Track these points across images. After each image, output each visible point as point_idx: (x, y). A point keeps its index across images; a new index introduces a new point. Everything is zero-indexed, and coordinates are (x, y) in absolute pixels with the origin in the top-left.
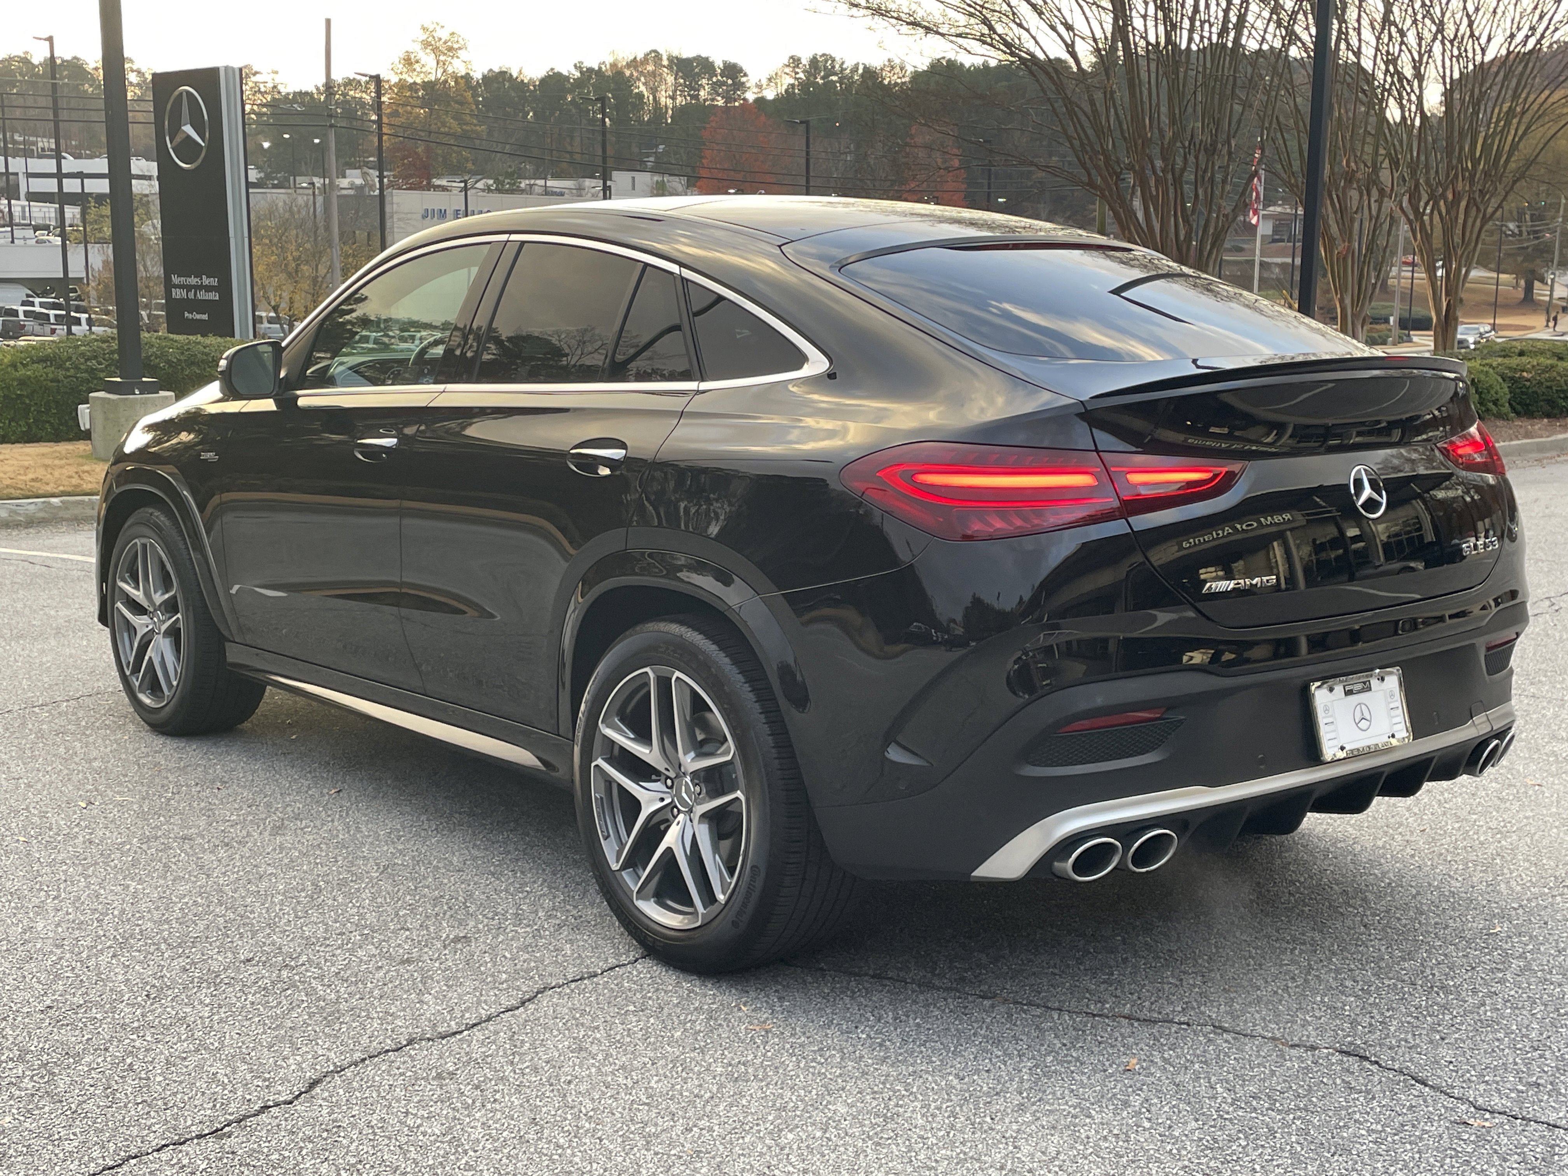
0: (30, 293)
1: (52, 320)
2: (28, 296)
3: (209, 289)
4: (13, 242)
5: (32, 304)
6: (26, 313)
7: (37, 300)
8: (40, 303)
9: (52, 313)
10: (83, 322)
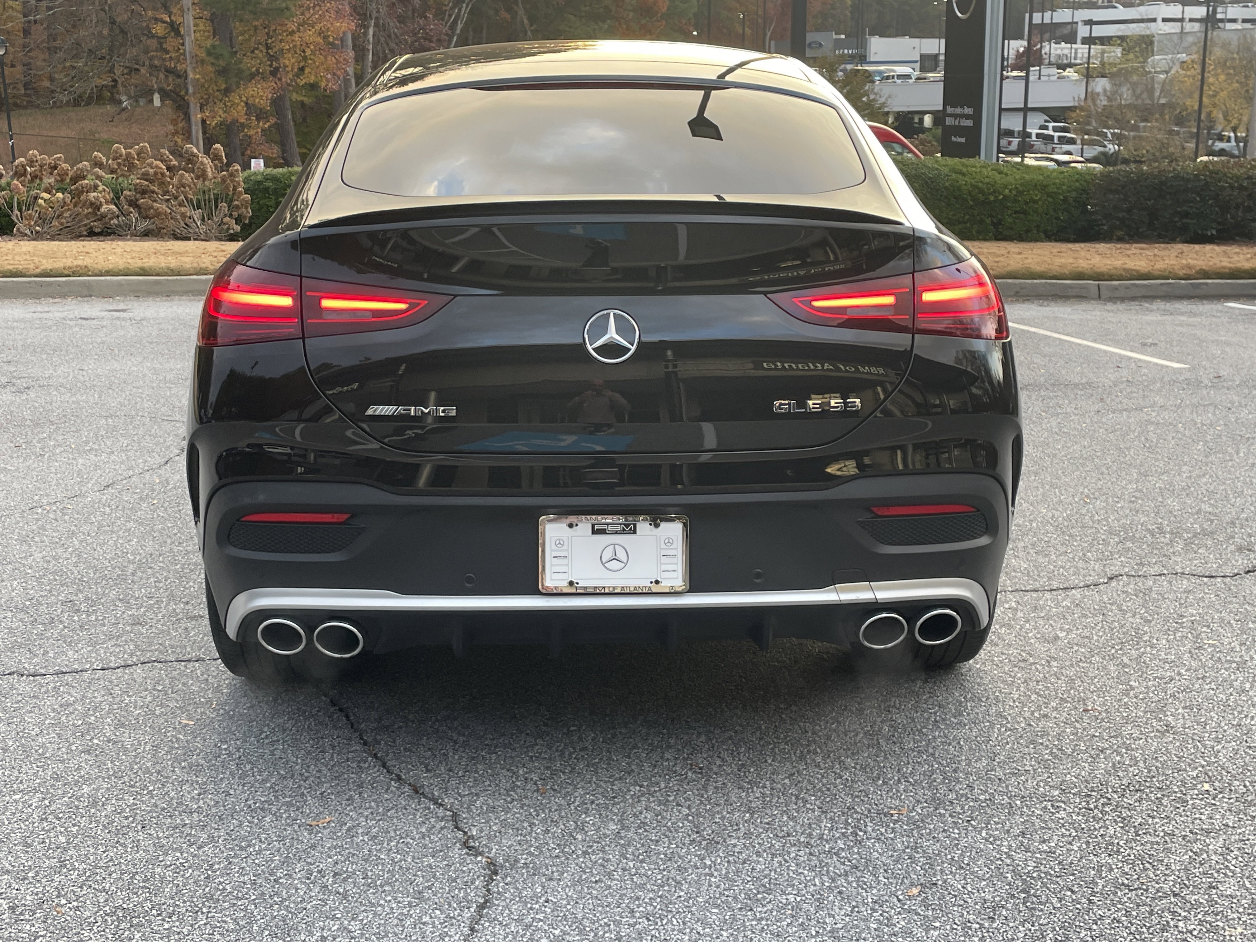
0: (1048, 118)
1: (1056, 141)
2: (1046, 121)
3: (967, 117)
4: (1039, 78)
5: (1046, 128)
6: (1038, 136)
7: (1051, 125)
8: (1053, 127)
9: (1057, 134)
10: (1079, 142)
